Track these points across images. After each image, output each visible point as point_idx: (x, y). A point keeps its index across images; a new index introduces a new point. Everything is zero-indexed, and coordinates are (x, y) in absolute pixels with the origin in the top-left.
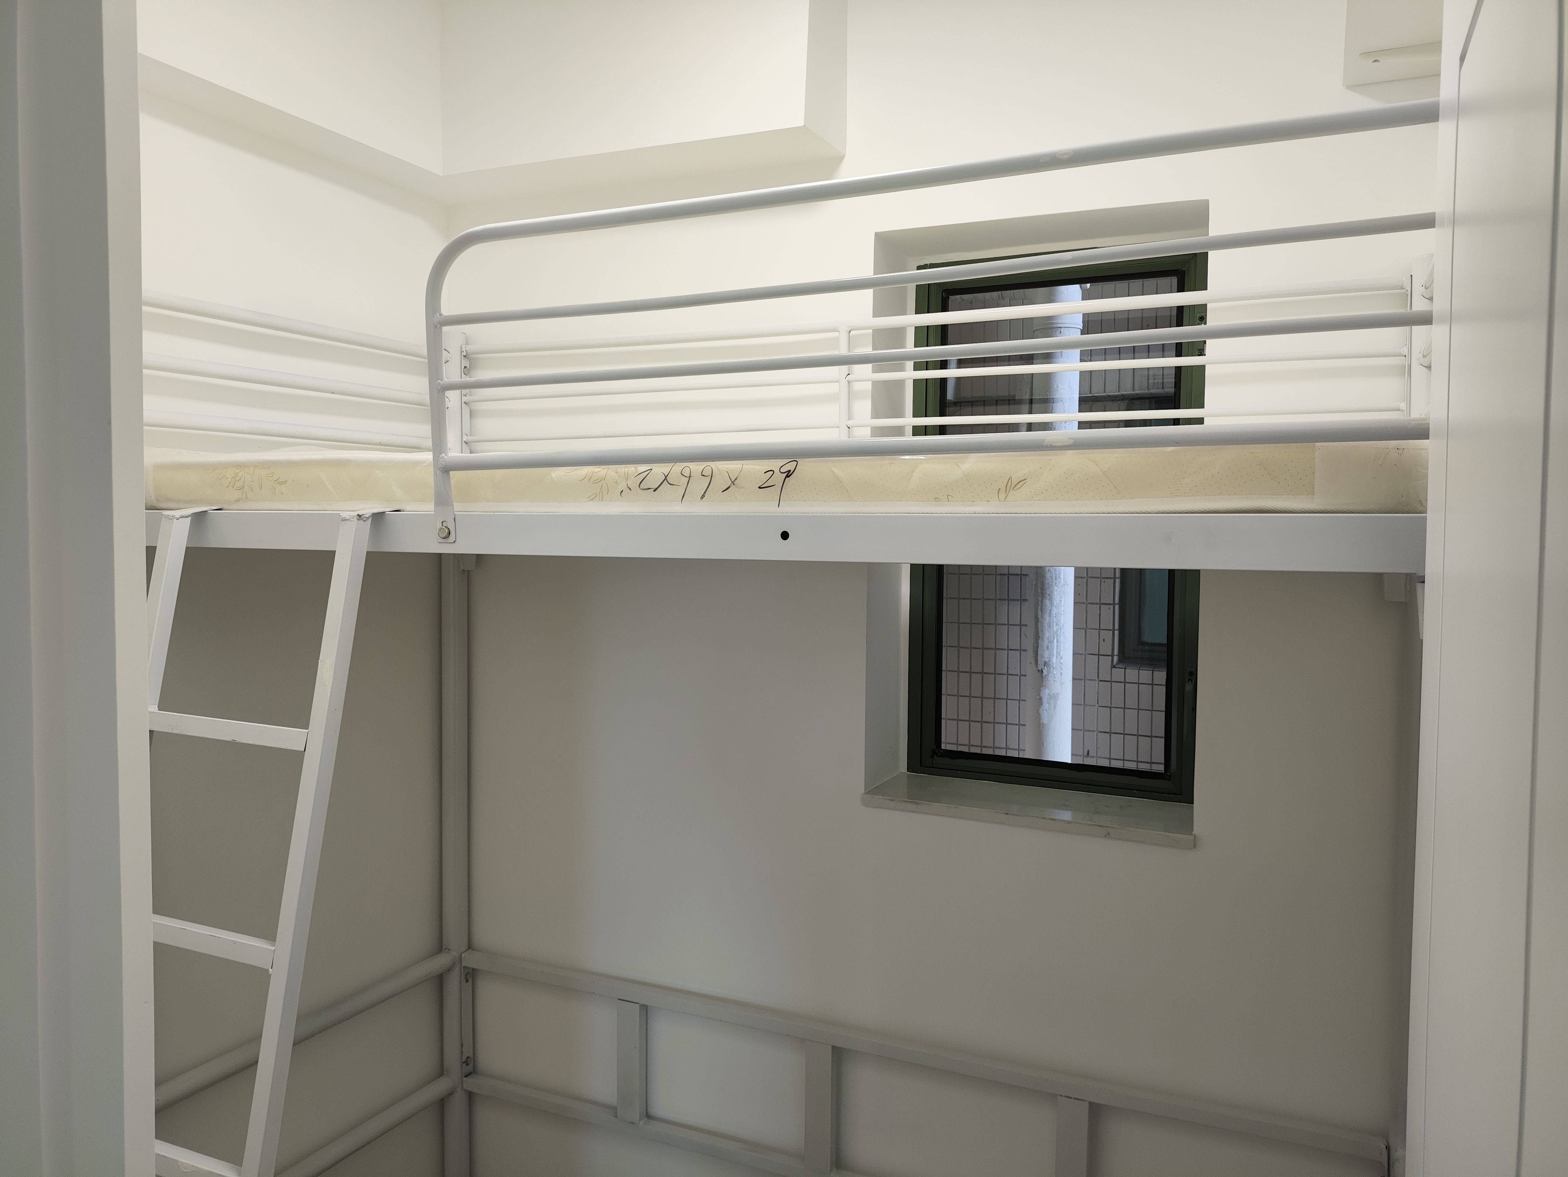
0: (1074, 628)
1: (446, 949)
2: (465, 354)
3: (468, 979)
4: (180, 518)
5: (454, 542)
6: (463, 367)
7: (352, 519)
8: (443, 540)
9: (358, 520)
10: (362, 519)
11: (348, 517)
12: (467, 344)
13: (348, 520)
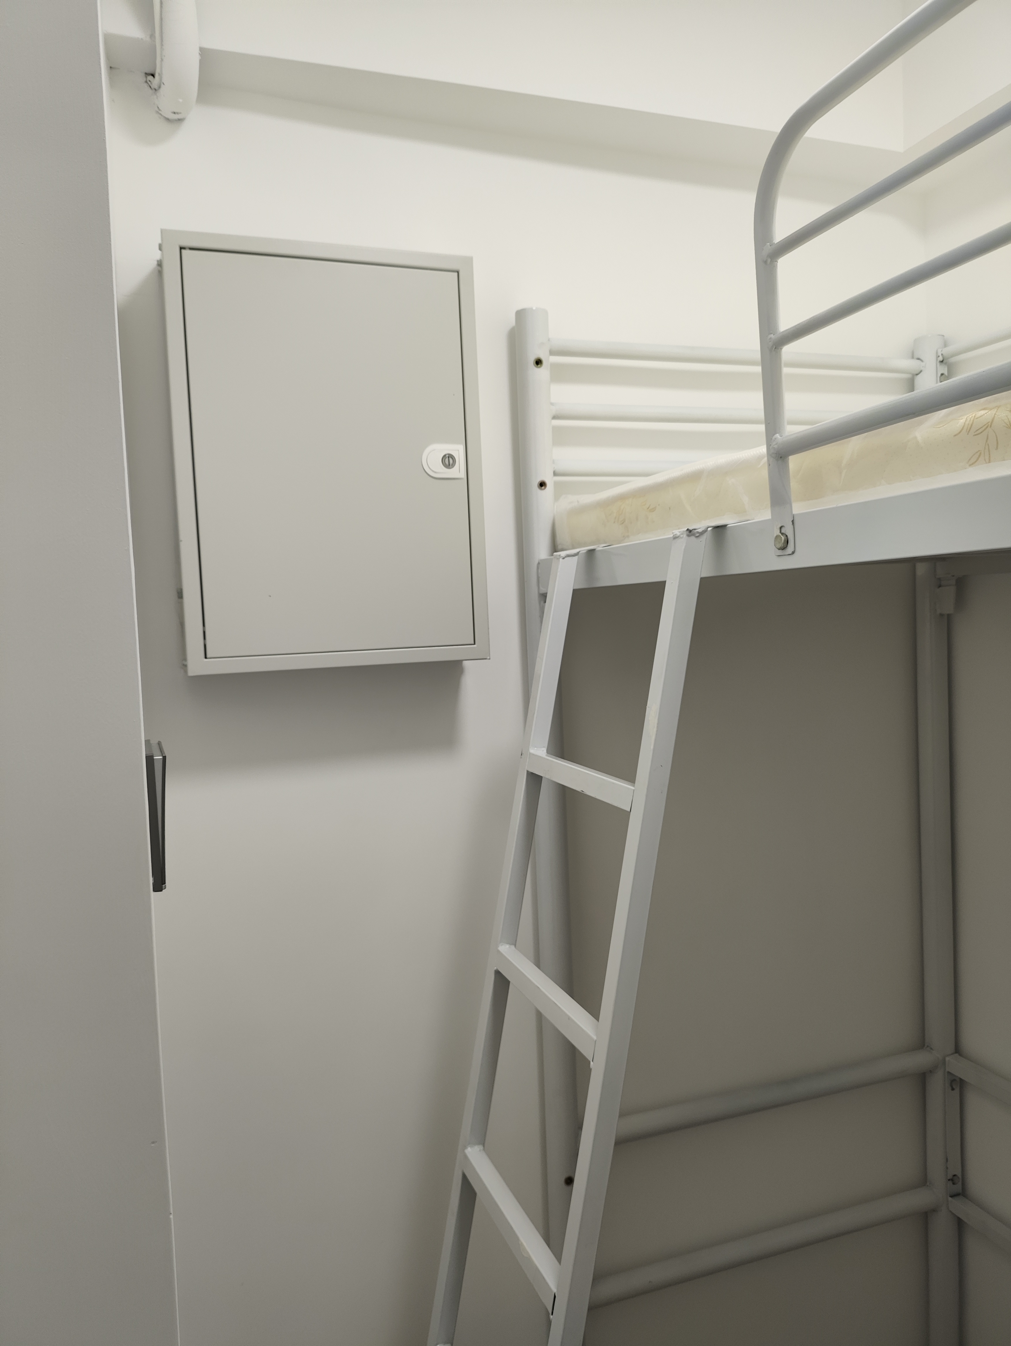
1: (928, 1046)
2: (941, 358)
3: (954, 1087)
4: (566, 557)
5: (793, 553)
6: (939, 375)
7: (682, 536)
8: (780, 552)
9: (688, 536)
10: (694, 535)
11: (678, 534)
12: (945, 345)
13: (678, 537)
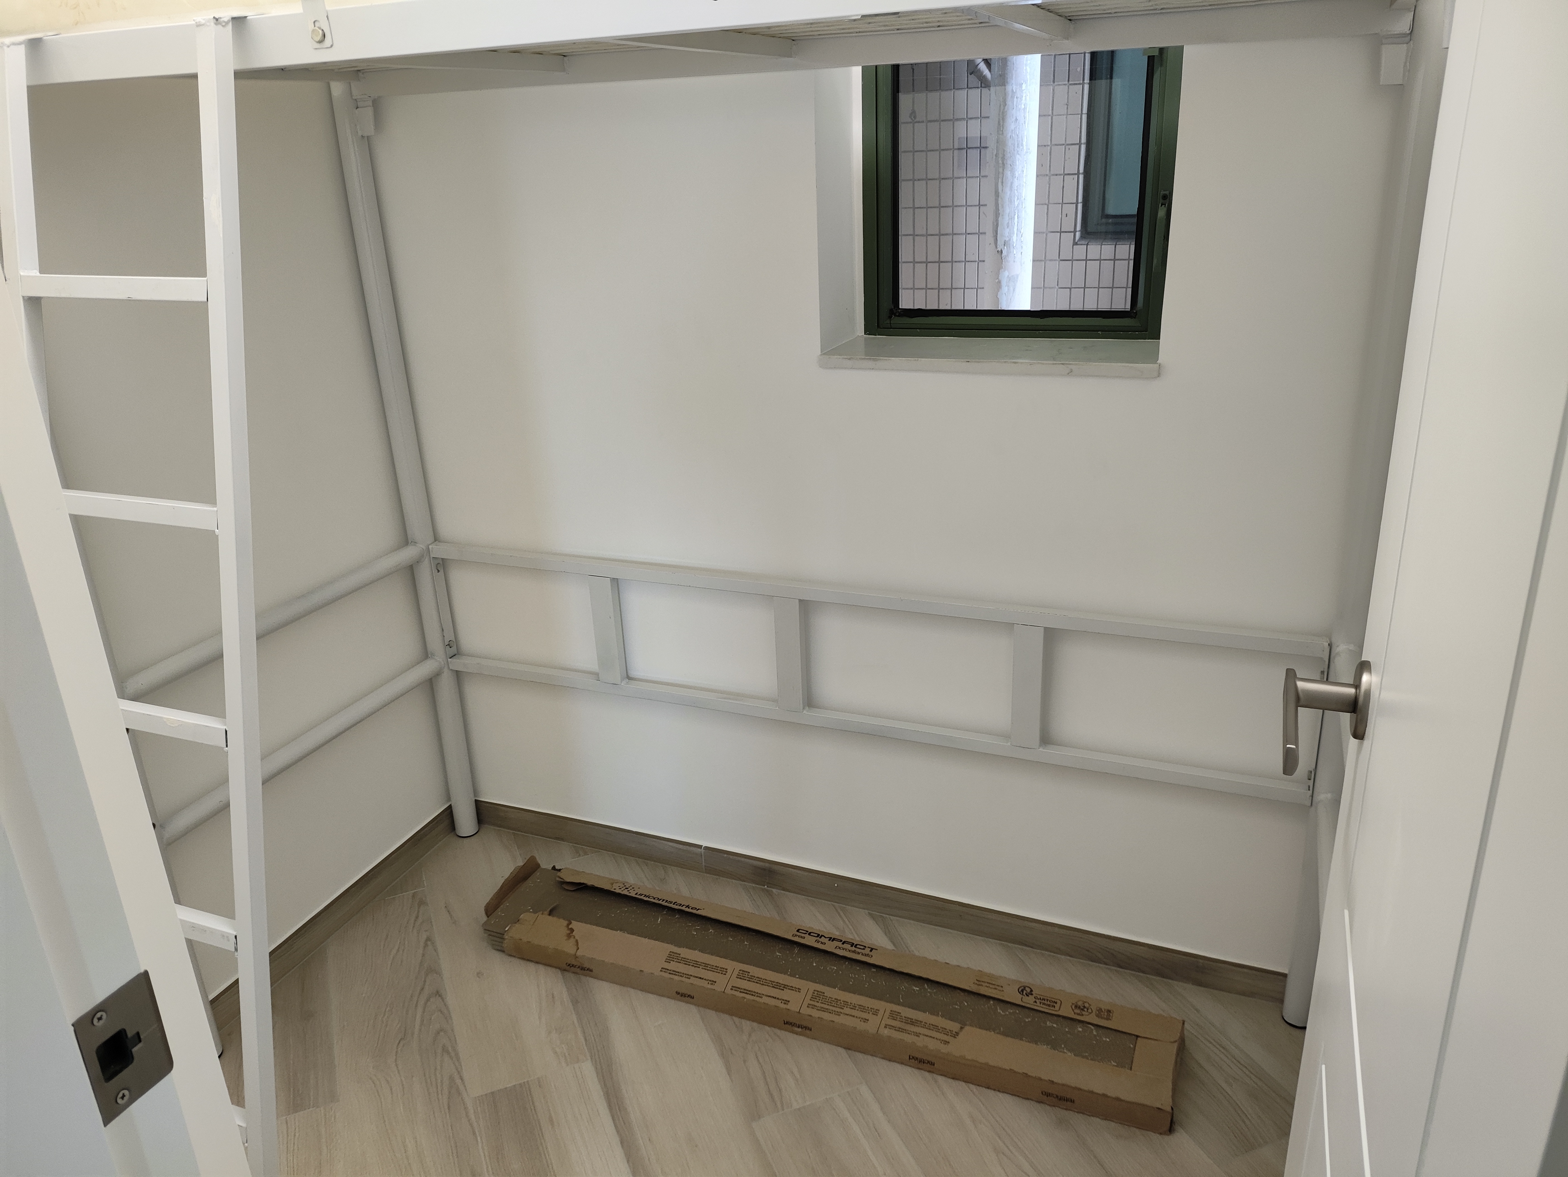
0: (1036, 204)
1: (412, 542)
3: (439, 569)
4: (11, 45)
5: (332, 46)
7: (207, 24)
8: (318, 46)
9: (216, 24)
10: (220, 24)
11: (203, 22)
13: (203, 25)
